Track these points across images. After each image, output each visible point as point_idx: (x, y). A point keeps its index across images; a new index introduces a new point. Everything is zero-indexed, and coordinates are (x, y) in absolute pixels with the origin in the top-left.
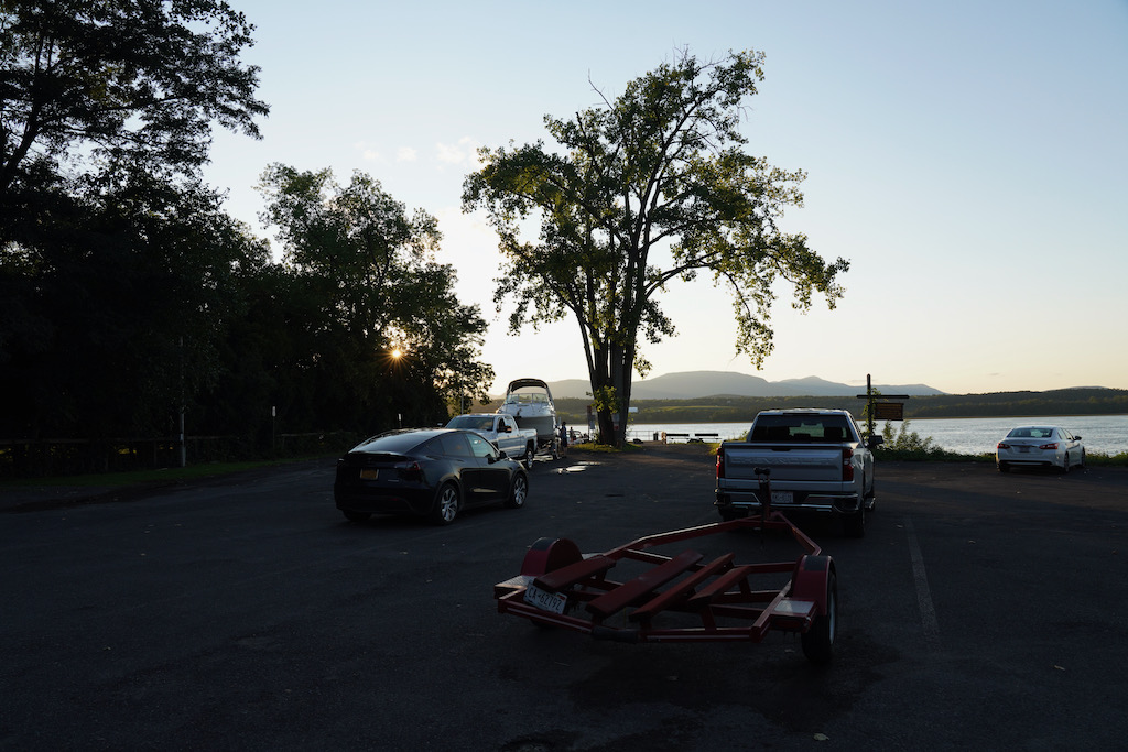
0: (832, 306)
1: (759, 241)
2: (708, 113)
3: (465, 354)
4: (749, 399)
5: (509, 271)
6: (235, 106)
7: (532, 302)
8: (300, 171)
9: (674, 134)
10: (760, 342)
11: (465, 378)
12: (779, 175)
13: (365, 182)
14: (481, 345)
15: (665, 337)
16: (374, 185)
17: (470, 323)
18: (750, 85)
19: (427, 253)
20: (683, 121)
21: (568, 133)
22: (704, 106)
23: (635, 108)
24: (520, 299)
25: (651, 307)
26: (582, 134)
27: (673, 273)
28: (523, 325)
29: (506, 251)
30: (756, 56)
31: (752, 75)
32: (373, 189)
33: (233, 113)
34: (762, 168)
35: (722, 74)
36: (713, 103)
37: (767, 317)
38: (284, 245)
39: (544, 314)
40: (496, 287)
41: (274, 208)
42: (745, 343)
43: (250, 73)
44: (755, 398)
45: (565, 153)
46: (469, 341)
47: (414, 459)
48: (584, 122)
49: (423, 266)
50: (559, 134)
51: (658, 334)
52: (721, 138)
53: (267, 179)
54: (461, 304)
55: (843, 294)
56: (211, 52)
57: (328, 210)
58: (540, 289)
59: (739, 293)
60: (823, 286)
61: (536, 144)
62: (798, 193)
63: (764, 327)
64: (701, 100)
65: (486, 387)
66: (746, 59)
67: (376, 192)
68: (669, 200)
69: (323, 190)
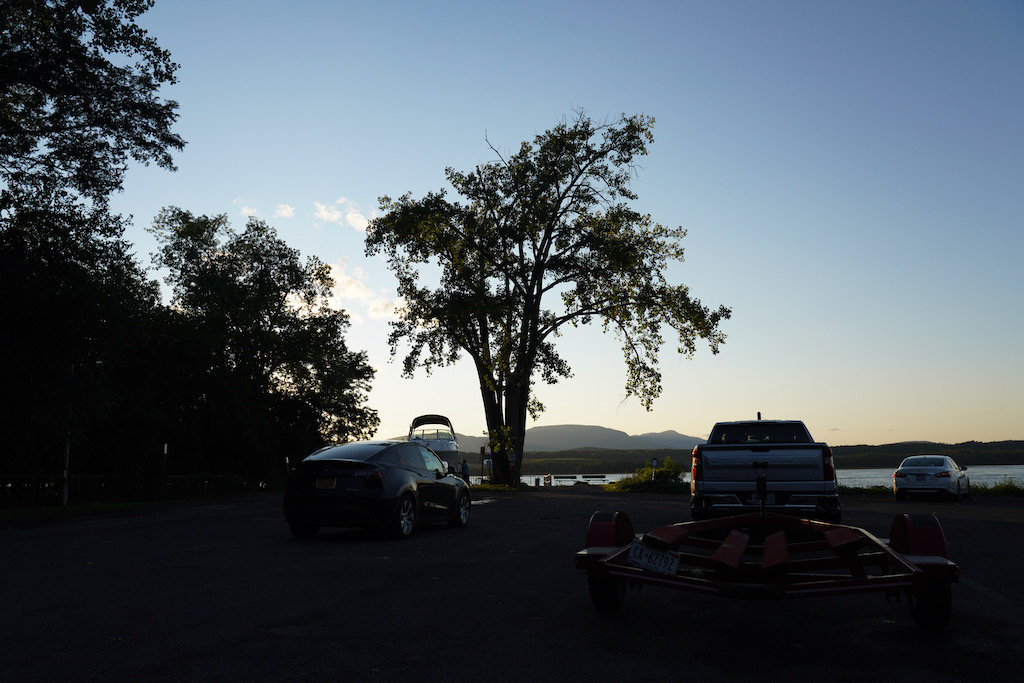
0: (715, 351)
1: (648, 288)
2: (601, 171)
3: (352, 399)
4: (612, 451)
5: (404, 315)
6: (150, 138)
7: (426, 346)
8: (196, 214)
9: (569, 189)
10: (649, 386)
11: (351, 425)
12: (661, 231)
13: (259, 229)
14: (367, 390)
15: (561, 378)
16: (269, 232)
17: (358, 369)
18: (641, 147)
19: (319, 300)
20: (577, 177)
21: (469, 185)
22: (597, 164)
23: (528, 166)
24: (414, 343)
25: (547, 349)
26: (481, 186)
27: (565, 319)
28: (416, 368)
29: (404, 295)
30: (646, 120)
31: (642, 136)
32: (268, 237)
33: (147, 146)
34: (646, 225)
35: (615, 135)
36: (606, 161)
37: (655, 361)
38: (173, 287)
39: (437, 358)
40: (391, 330)
41: (166, 250)
42: (634, 385)
43: (167, 107)
44: (618, 451)
45: (465, 202)
46: (357, 387)
47: (375, 467)
48: (483, 177)
49: (316, 311)
50: (460, 186)
51: (554, 374)
52: (612, 194)
53: (161, 222)
54: (349, 350)
55: (725, 340)
56: (128, 84)
57: (221, 255)
58: (434, 334)
59: (628, 338)
60: (706, 332)
61: (440, 193)
62: (679, 248)
63: (652, 370)
64: (595, 158)
65: (371, 433)
66: (636, 121)
67: (271, 239)
68: (561, 251)
69: (216, 236)
